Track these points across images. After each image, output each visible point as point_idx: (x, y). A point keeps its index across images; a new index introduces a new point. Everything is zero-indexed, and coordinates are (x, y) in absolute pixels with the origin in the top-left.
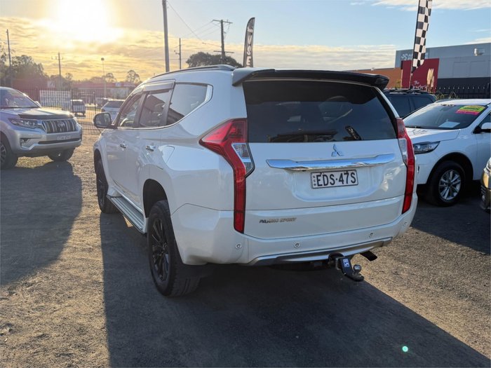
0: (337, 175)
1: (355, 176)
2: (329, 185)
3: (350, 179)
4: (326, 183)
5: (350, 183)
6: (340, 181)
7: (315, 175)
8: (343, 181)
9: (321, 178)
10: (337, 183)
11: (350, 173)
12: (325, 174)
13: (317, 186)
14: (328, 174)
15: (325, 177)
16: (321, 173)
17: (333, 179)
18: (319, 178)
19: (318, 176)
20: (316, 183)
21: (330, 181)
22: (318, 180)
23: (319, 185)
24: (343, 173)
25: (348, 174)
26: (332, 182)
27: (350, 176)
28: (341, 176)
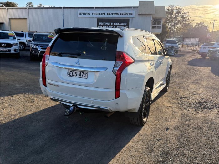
0: (79, 73)
1: (87, 75)
2: (74, 76)
3: (84, 75)
4: (73, 75)
5: (83, 77)
6: (79, 75)
7: (69, 71)
8: (80, 76)
9: (71, 73)
10: (78, 76)
11: (85, 73)
12: (74, 71)
13: (69, 75)
14: (75, 72)
15: (73, 73)
16: (72, 70)
17: (76, 74)
18: (71, 72)
19: (70, 71)
20: (69, 74)
21: (75, 74)
22: (70, 73)
23: (70, 75)
24: (82, 72)
25: (83, 73)
26: (76, 75)
27: (84, 74)
28: (80, 73)
